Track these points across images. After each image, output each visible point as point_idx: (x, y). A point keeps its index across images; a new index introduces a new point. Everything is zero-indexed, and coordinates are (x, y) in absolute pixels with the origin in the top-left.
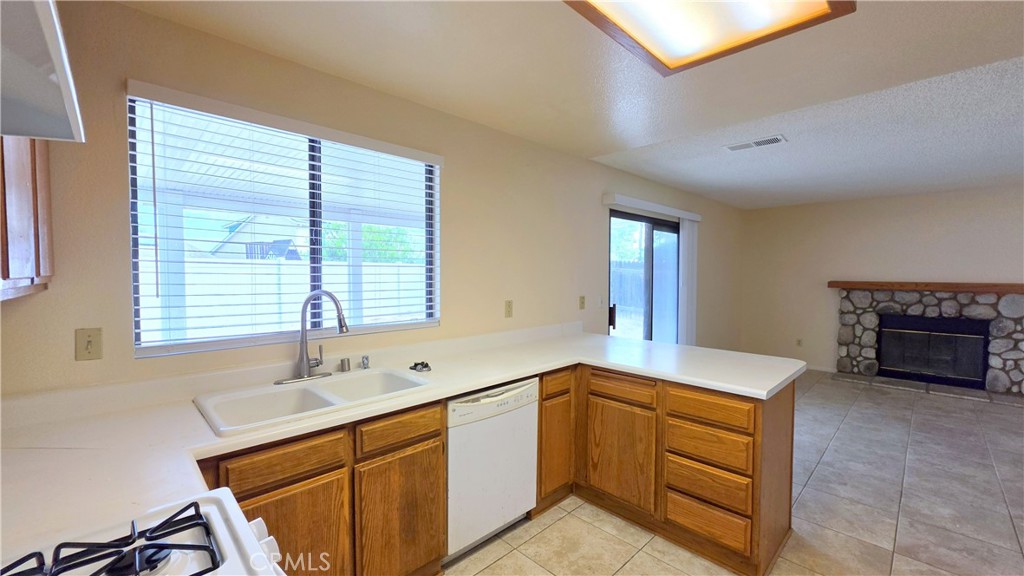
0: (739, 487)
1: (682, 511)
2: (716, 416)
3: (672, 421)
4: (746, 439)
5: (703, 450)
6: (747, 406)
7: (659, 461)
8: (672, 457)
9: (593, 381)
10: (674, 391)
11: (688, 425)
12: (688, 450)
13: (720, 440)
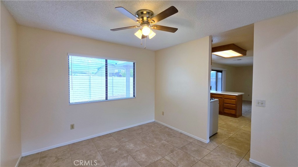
0: (234, 106)
1: (226, 111)
2: (231, 98)
3: (225, 99)
4: (235, 100)
5: (229, 103)
6: (235, 96)
7: (223, 105)
8: (225, 104)
9: (213, 95)
10: (225, 96)
11: (227, 100)
12: (227, 103)
13: (232, 101)
